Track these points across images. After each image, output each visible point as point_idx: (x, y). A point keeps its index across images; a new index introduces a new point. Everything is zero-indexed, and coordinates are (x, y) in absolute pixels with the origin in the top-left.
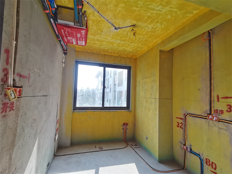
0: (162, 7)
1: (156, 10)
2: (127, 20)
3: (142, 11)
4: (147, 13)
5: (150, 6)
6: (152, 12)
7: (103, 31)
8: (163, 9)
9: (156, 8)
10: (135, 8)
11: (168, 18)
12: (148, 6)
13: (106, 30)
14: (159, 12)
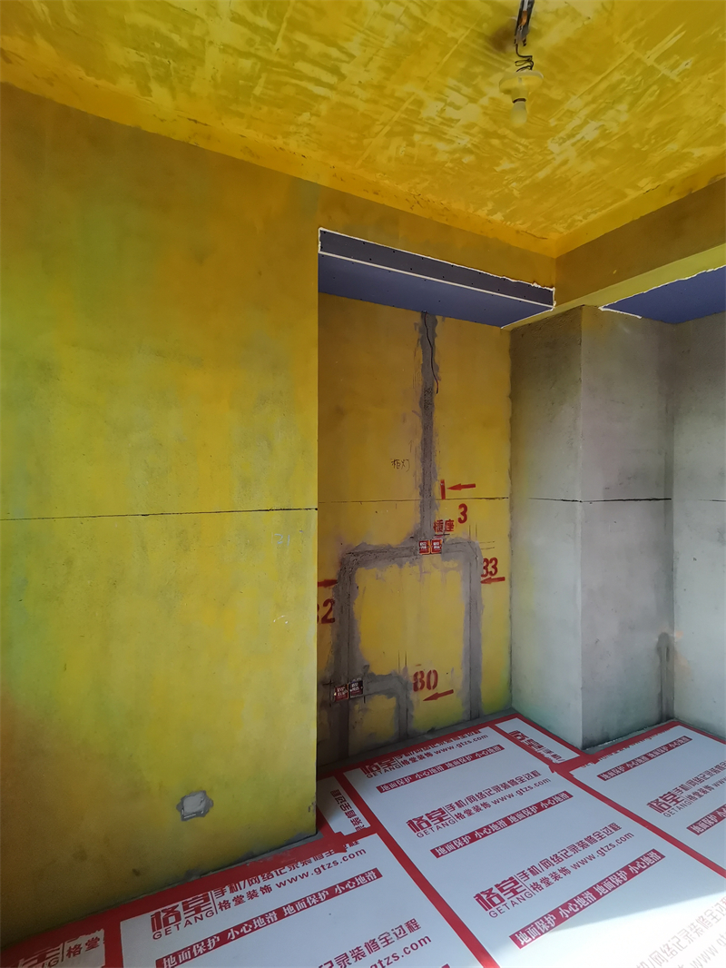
0: (584, 142)
1: (581, 127)
3: (616, 77)
4: (589, 98)
5: (623, 107)
8: (573, 145)
9: (594, 124)
11: (498, 165)
12: (628, 99)
14: (562, 134)
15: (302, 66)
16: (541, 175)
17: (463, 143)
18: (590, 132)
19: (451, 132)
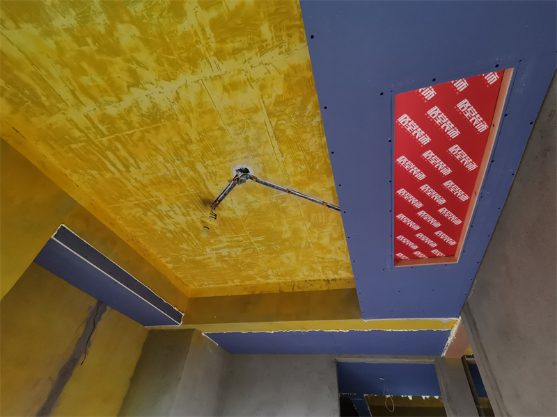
0: (221, 254)
1: (222, 248)
2: (246, 213)
3: (241, 239)
4: (230, 240)
6: (226, 244)
7: (275, 142)
8: (216, 253)
9: (227, 250)
10: (260, 239)
11: (182, 244)
12: (242, 248)
13: (269, 149)
14: (214, 247)
15: (109, 154)
16: (198, 258)
17: (170, 228)
18: (224, 252)
19: (167, 221)
